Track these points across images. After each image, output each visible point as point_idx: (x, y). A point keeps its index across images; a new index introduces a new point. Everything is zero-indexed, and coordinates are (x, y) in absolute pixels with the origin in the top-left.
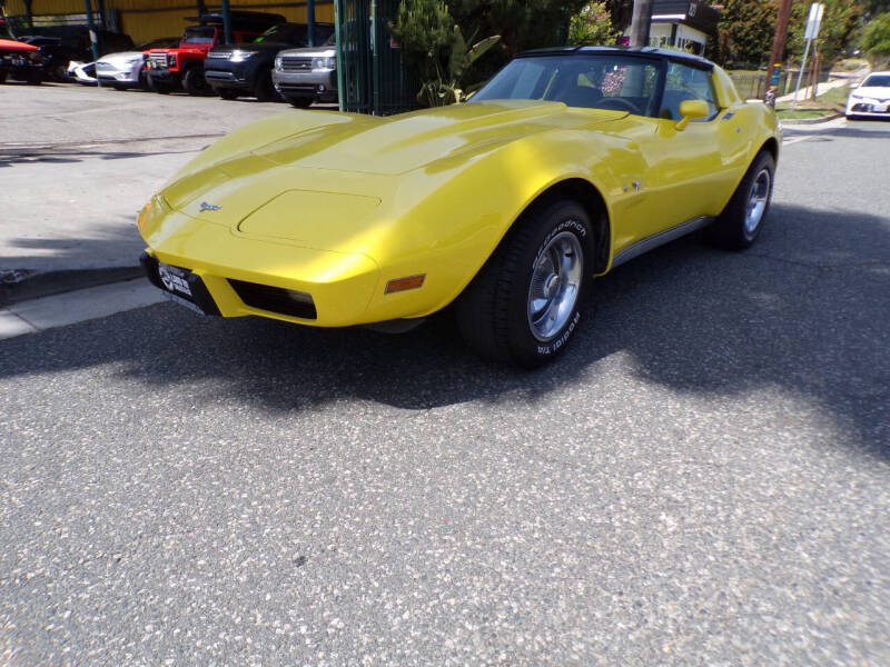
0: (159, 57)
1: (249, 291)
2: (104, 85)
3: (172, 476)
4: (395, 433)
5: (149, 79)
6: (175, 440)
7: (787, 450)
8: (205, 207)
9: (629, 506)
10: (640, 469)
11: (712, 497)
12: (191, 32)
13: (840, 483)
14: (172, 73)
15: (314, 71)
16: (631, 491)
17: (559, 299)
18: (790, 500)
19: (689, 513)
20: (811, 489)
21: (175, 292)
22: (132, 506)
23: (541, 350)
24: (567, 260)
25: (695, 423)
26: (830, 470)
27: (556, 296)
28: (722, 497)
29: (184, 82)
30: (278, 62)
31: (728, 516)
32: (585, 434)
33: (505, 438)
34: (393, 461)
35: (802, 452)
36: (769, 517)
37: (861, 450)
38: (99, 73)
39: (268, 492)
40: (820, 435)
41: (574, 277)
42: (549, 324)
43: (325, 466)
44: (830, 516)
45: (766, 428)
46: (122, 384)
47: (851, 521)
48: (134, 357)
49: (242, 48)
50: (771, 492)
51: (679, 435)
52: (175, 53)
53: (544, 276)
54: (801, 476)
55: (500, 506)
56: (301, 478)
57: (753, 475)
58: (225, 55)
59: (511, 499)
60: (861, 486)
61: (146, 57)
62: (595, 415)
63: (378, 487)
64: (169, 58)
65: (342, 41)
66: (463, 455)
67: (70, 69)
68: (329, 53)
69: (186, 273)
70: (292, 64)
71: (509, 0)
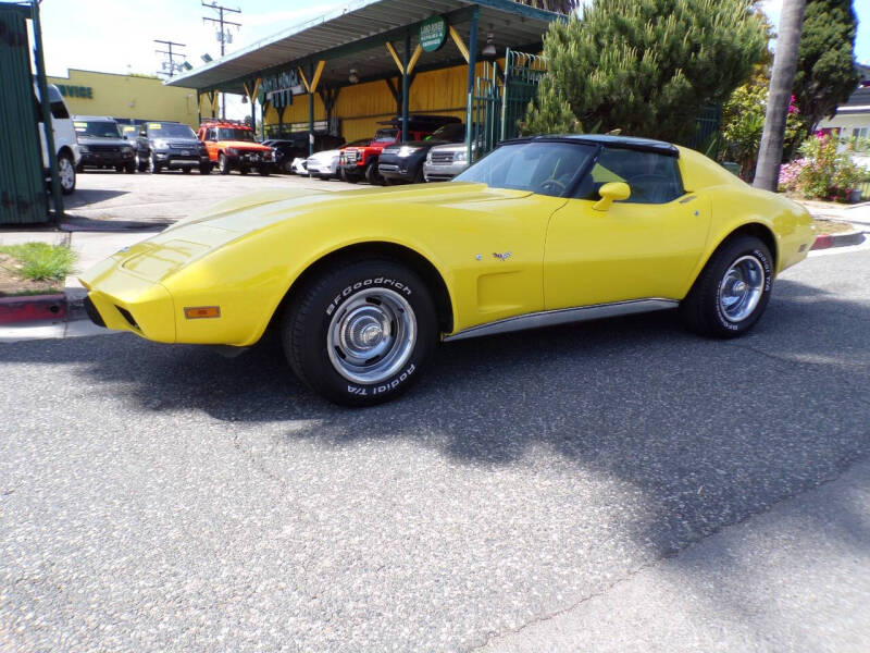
0: (351, 154)
2: (314, 176)
5: (343, 171)
12: (381, 133)
14: (359, 167)
15: (455, 163)
23: (352, 390)
29: (367, 174)
30: (429, 156)
38: (309, 167)
49: (409, 145)
52: (362, 150)
58: (394, 151)
61: (342, 153)
64: (358, 154)
67: (293, 164)
70: (439, 158)
71: (632, 98)
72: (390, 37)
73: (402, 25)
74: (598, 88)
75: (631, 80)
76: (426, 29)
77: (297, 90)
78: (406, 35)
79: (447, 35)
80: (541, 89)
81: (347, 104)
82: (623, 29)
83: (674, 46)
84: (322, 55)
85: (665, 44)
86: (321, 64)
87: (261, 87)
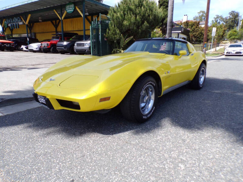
0: (45, 44)
1: (62, 102)
2: (30, 51)
3: (37, 156)
4: (103, 142)
5: (42, 49)
6: (39, 145)
7: (215, 144)
8: (51, 80)
9: (170, 162)
10: (173, 151)
11: (194, 159)
12: (53, 38)
13: (231, 154)
14: (48, 48)
15: (85, 46)
16: (170, 157)
17: (149, 103)
18: (217, 159)
19: (188, 164)
20: (223, 156)
21: (42, 103)
22: (24, 165)
23: (144, 117)
24: (150, 92)
25: (188, 137)
26: (228, 150)
27: (148, 102)
28: (197, 159)
29: (51, 50)
30: (76, 44)
31: (199, 164)
32: (157, 141)
33: (134, 143)
34: (101, 150)
35: (219, 145)
36: (211, 164)
37: (236, 144)
38: (29, 48)
39: (65, 160)
40: (224, 140)
41: (153, 97)
42: (146, 110)
43: (82, 152)
44: (229, 164)
45: (208, 138)
46: (26, 129)
47: (235, 165)
48: (30, 122)
49: (66, 41)
50: (211, 157)
51: (184, 141)
52: (49, 43)
53: (144, 97)
54: (219, 152)
55: (132, 162)
56: (75, 156)
57: (205, 152)
58: (62, 43)
59: (135, 161)
60: (237, 154)
61: (41, 44)
62: (160, 136)
63: (97, 158)
64: (47, 44)
65: (92, 39)
66: (122, 148)
67: (22, 47)
68: (89, 42)
69: (45, 98)
70: (78, 45)
71: (135, 28)
72: (56, 8)
73: (59, 5)
74: (126, 25)
75: (134, 23)
76: (68, 7)
77: (21, 23)
78: (61, 8)
79: (75, 9)
80: (110, 25)
81: (37, 28)
82: (130, 10)
83: (144, 15)
84: (29, 12)
85: (142, 14)
86: (30, 15)
87: (6, 22)
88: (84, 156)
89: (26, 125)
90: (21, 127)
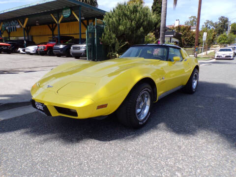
0: (41, 47)
1: (60, 109)
2: (27, 54)
3: (34, 164)
4: (100, 149)
5: (39, 52)
6: (36, 153)
7: (210, 151)
8: (49, 86)
9: (167, 170)
10: (169, 158)
11: (191, 167)
12: (50, 41)
13: (226, 161)
14: (45, 51)
15: (81, 50)
16: (167, 165)
18: (212, 167)
19: (184, 171)
20: (218, 163)
21: (39, 109)
22: (21, 175)
23: (140, 123)
24: (146, 99)
25: (183, 143)
26: (223, 157)
27: (144, 108)
28: (193, 166)
30: (72, 48)
31: (196, 172)
32: (153, 148)
33: (131, 150)
34: (99, 157)
35: (214, 152)
36: (207, 172)
37: (230, 151)
38: (26, 51)
39: (62, 168)
40: (219, 146)
41: (148, 103)
42: (142, 116)
43: (79, 160)
44: (224, 172)
45: (204, 145)
46: (23, 136)
47: (230, 173)
48: (27, 128)
49: (63, 44)
50: (207, 164)
51: (180, 147)
52: (45, 46)
53: (140, 103)
54: (215, 159)
55: (129, 171)
56: (72, 164)
57: (201, 159)
58: (58, 46)
59: (133, 169)
60: (232, 162)
61: (38, 47)
62: (156, 142)
63: (94, 166)
64: (44, 47)
65: (88, 42)
66: (119, 155)
67: (19, 50)
68: (85, 45)
69: (42, 104)
70: (75, 48)
71: (130, 33)
72: (53, 12)
73: (56, 9)
74: (122, 30)
75: (130, 28)
76: (64, 11)
77: (18, 27)
78: (58, 12)
79: (71, 13)
80: (105, 30)
82: (125, 15)
83: (139, 20)
84: (27, 16)
85: (137, 20)
86: (27, 19)
87: (3, 25)
88: (81, 164)
89: (23, 131)
90: (18, 133)
